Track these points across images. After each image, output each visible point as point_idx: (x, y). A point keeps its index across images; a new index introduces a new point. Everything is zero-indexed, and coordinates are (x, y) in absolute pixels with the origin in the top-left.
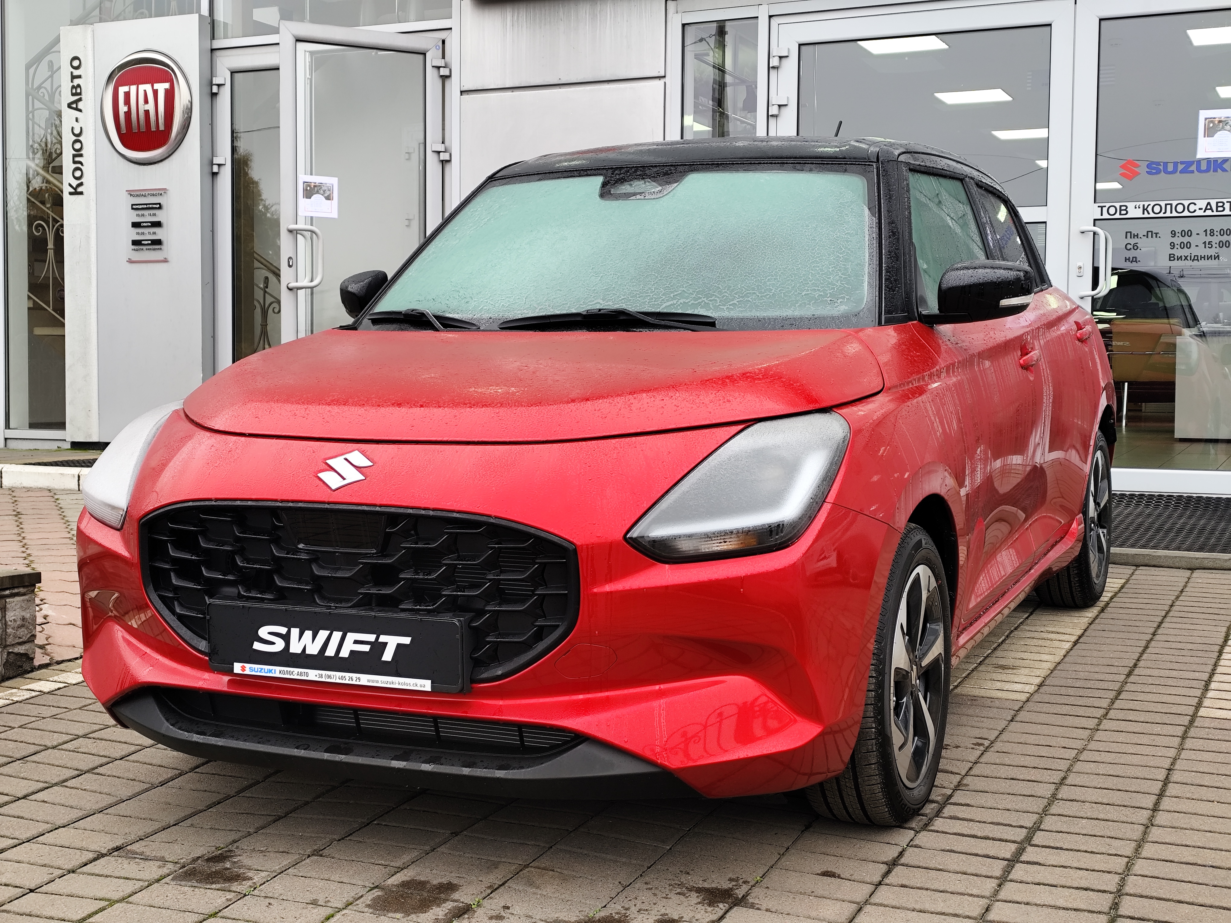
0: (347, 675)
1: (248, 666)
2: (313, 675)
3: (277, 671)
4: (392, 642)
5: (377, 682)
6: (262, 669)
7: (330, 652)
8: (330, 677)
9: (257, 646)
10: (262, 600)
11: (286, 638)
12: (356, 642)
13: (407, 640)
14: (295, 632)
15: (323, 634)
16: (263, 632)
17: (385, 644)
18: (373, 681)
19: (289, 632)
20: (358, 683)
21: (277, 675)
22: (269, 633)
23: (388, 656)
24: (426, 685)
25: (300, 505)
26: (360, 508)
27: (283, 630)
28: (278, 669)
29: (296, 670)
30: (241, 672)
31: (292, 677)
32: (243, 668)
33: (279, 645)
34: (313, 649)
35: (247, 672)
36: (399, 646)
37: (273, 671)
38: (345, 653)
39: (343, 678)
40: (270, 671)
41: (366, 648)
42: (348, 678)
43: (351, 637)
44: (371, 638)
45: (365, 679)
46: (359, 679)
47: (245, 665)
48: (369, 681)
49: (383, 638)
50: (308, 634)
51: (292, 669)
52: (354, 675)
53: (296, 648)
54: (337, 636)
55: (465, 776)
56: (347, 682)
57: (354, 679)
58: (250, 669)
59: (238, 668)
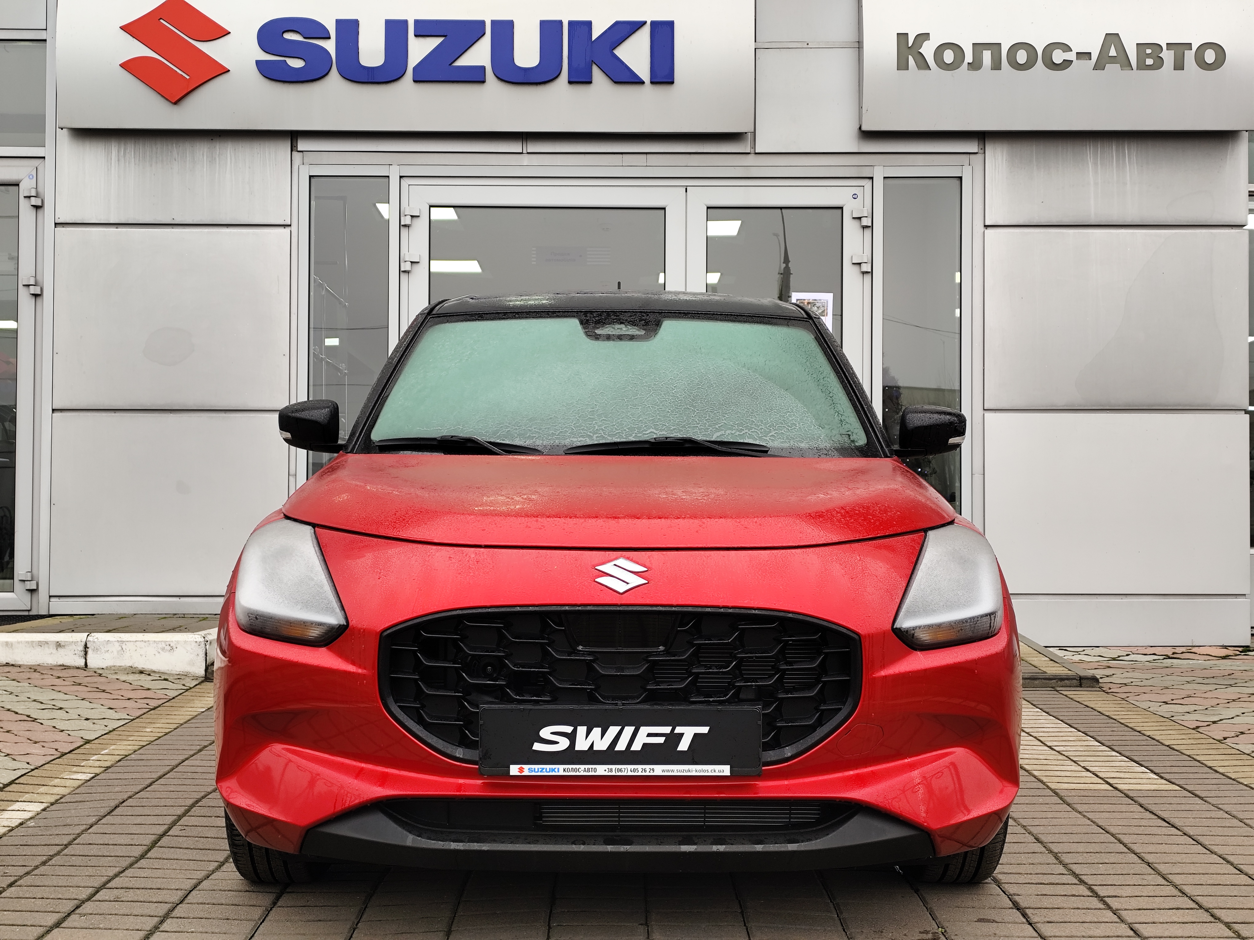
0: (640, 767)
1: (526, 767)
2: (601, 770)
3: (560, 770)
4: (688, 733)
5: (673, 771)
6: (543, 769)
7: (621, 746)
8: (620, 770)
9: (537, 746)
10: (536, 702)
11: (572, 737)
12: (649, 735)
13: (705, 730)
14: (582, 730)
15: (613, 731)
16: (545, 732)
17: (681, 735)
18: (668, 771)
19: (575, 731)
20: (652, 774)
21: (561, 773)
22: (552, 733)
23: (684, 746)
24: (725, 770)
25: (589, 608)
26: (654, 609)
27: (569, 729)
28: (561, 767)
29: (582, 767)
30: (519, 774)
31: (578, 774)
32: (521, 770)
33: (563, 744)
34: (602, 745)
35: (526, 773)
36: (696, 735)
37: (556, 770)
38: (637, 746)
39: (634, 770)
40: (553, 770)
41: (661, 740)
42: (640, 770)
43: (644, 730)
44: (667, 730)
45: (659, 770)
46: (653, 770)
47: (523, 766)
48: (663, 771)
49: (678, 730)
50: (597, 731)
51: (578, 766)
52: (648, 767)
53: (582, 745)
54: (629, 731)
55: (759, 852)
56: (640, 774)
57: (648, 770)
58: (528, 770)
59: (514, 770)
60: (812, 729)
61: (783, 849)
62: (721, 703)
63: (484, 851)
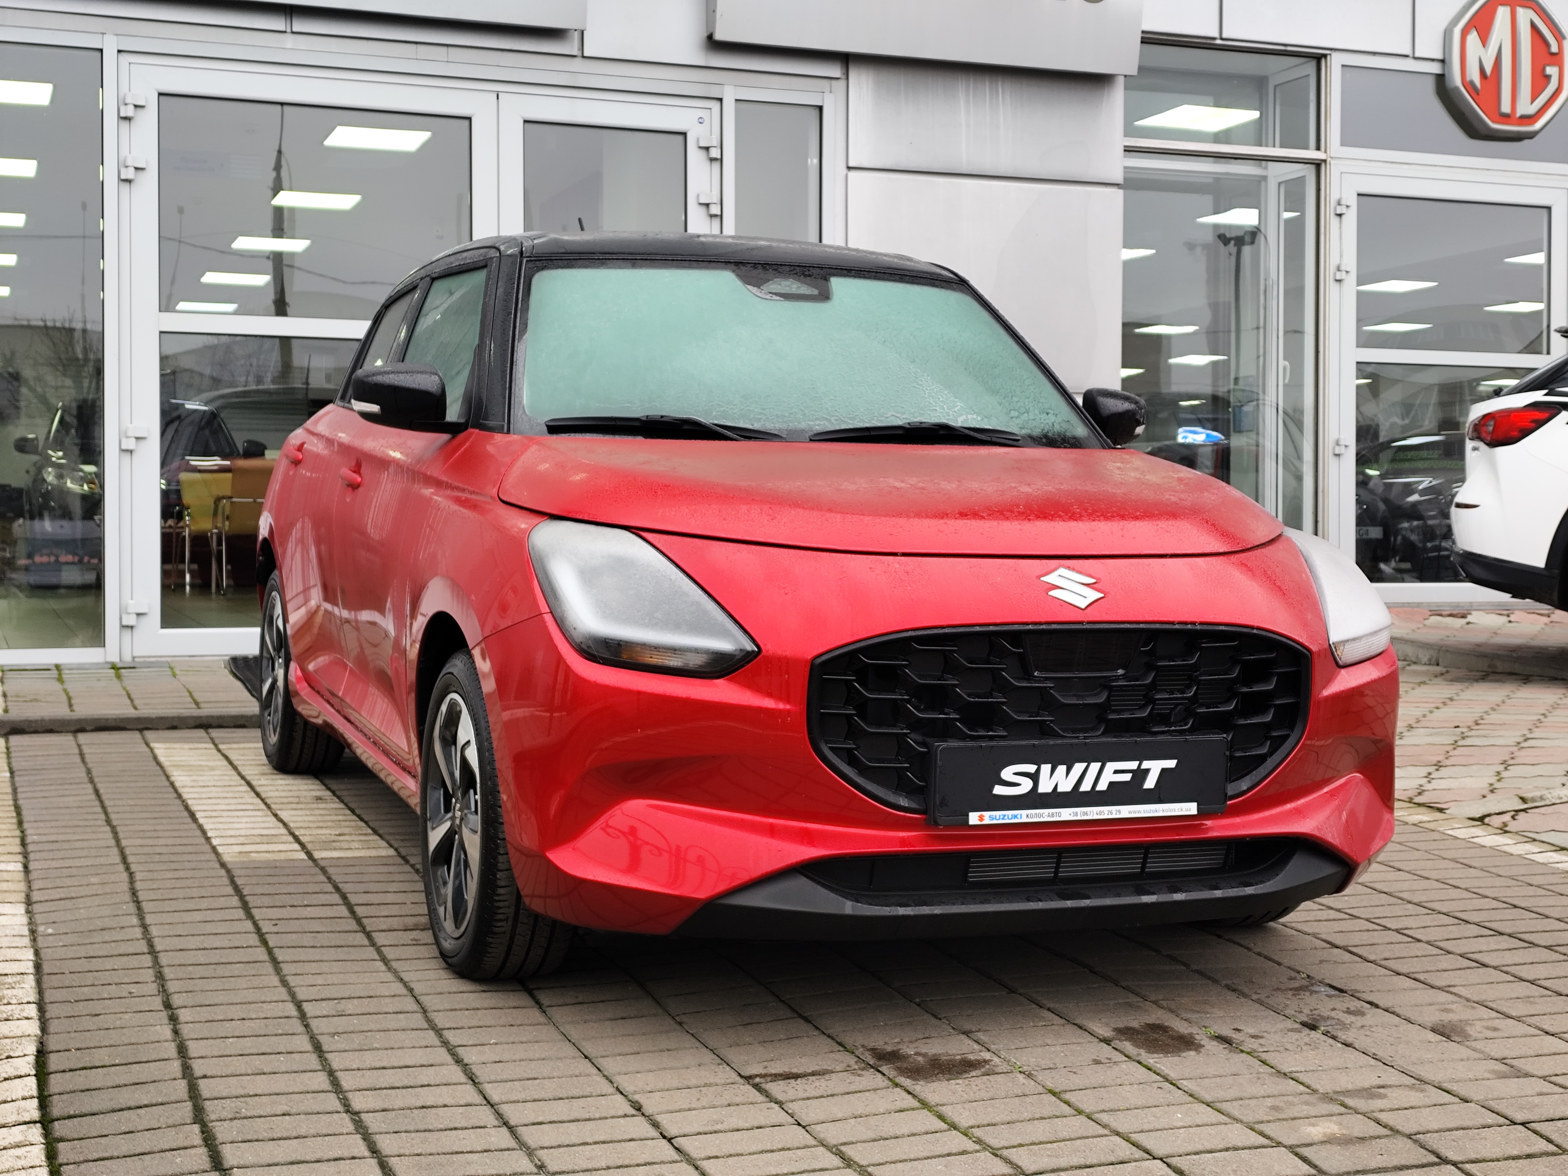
0: (1106, 809)
1: (987, 815)
2: (1066, 814)
3: (1024, 816)
4: (1155, 767)
5: (1139, 812)
6: (1005, 816)
7: (1086, 787)
8: (1086, 814)
9: (998, 790)
10: (991, 738)
11: (1034, 777)
12: (1116, 772)
13: (1171, 764)
14: (1046, 768)
15: (1079, 768)
16: (1007, 773)
17: (1147, 771)
18: (1135, 812)
19: (1038, 771)
20: (1118, 816)
21: (1024, 820)
22: (1015, 774)
23: (1150, 783)
24: (1192, 808)
25: (1054, 626)
26: (1122, 626)
27: (1031, 768)
28: (1024, 813)
29: (1046, 812)
30: (979, 823)
31: (1042, 819)
32: (981, 818)
33: (1026, 785)
34: (1066, 786)
35: (987, 821)
36: (1164, 771)
37: (1019, 816)
38: (1102, 786)
39: (1100, 813)
40: (1015, 817)
41: (1127, 777)
42: (1106, 813)
43: (1111, 766)
44: (1133, 765)
45: (1125, 811)
46: (1120, 812)
47: (983, 813)
48: (1130, 812)
49: (1146, 765)
50: (1062, 769)
51: (1041, 811)
52: (1114, 809)
53: (1045, 787)
54: (1095, 767)
56: (1104, 817)
57: (1114, 812)
58: (990, 817)
59: (974, 818)
60: (1262, 759)
61: (1242, 894)
62: (1182, 732)
63: (936, 915)
